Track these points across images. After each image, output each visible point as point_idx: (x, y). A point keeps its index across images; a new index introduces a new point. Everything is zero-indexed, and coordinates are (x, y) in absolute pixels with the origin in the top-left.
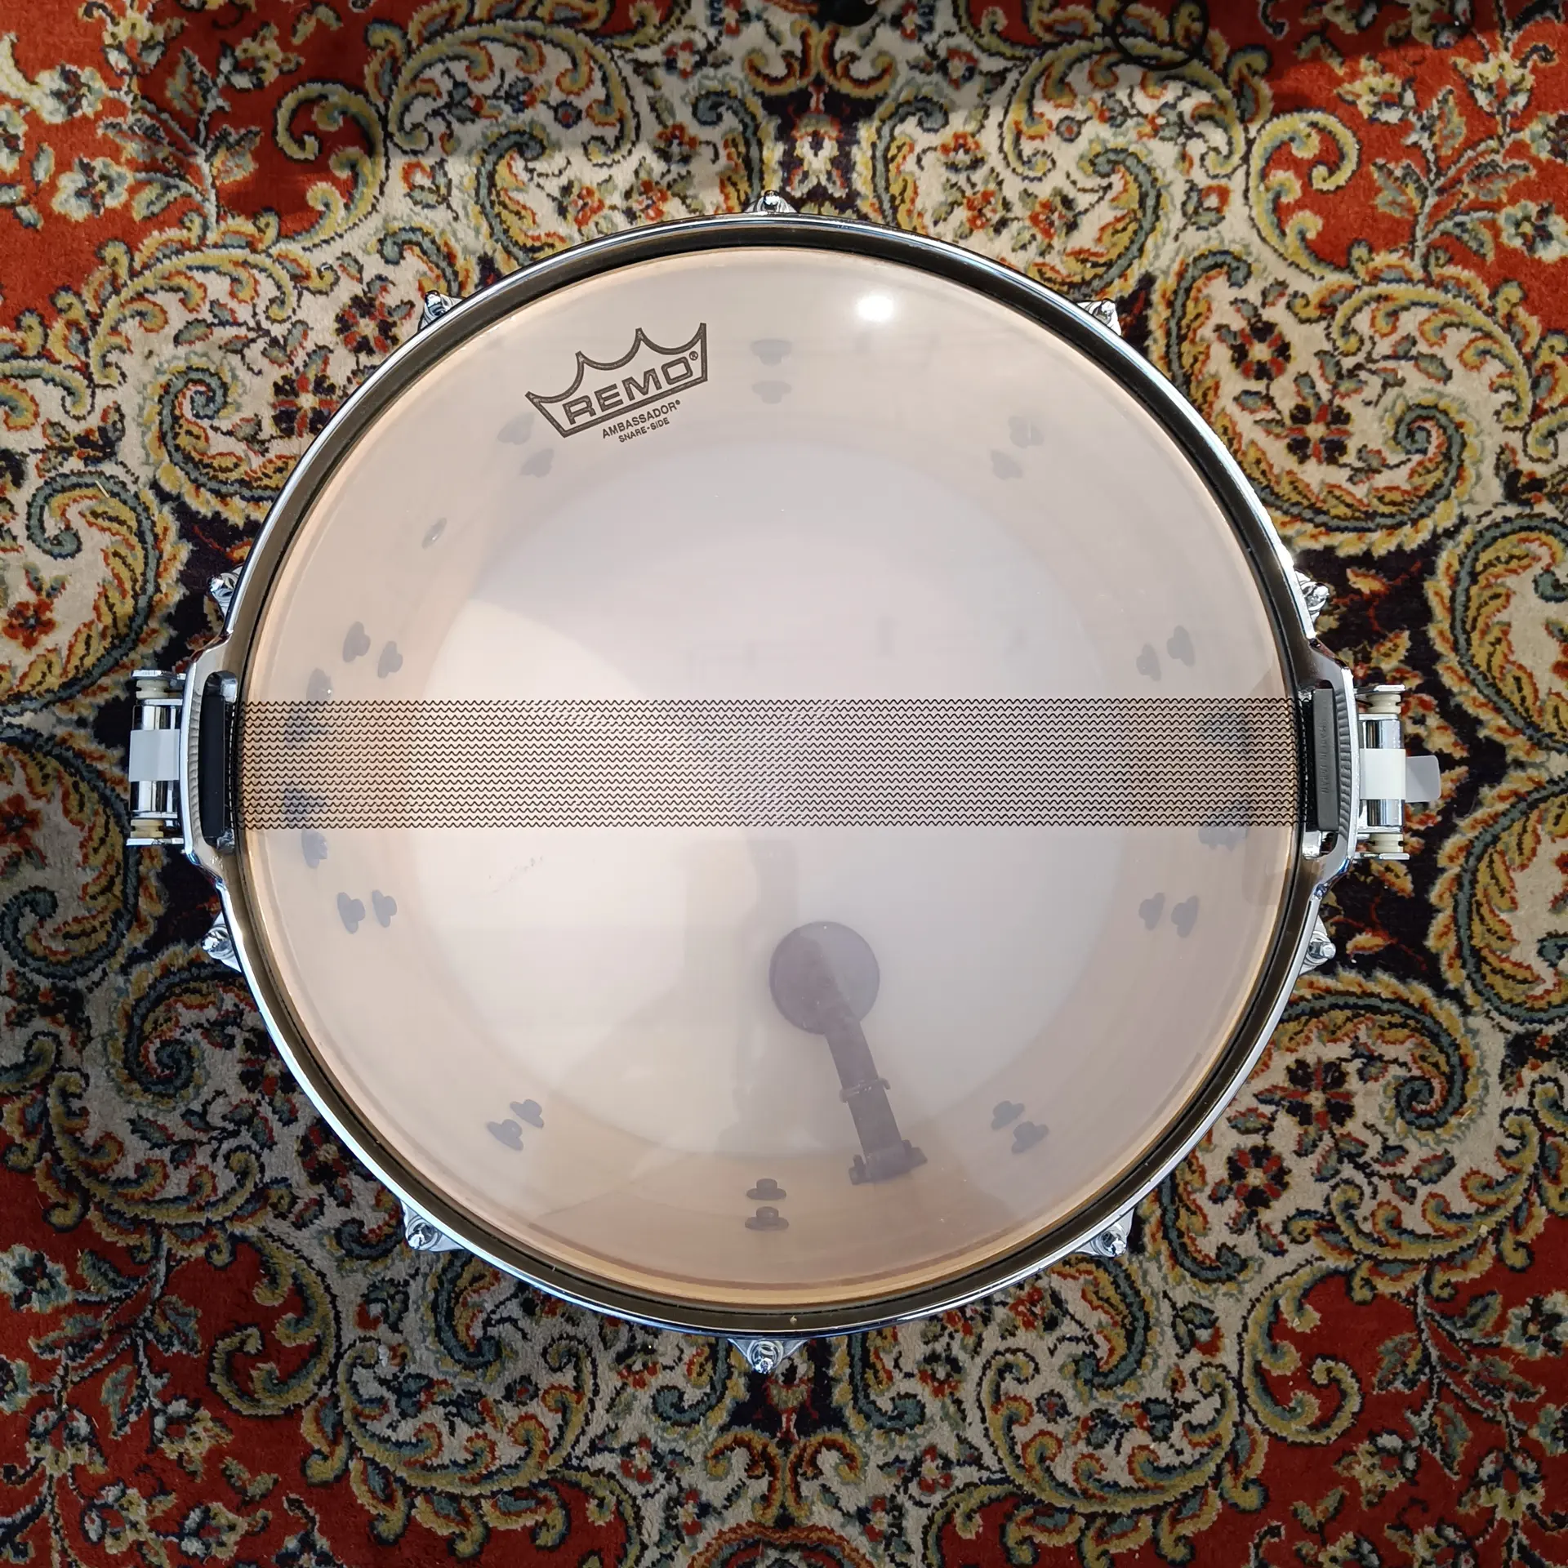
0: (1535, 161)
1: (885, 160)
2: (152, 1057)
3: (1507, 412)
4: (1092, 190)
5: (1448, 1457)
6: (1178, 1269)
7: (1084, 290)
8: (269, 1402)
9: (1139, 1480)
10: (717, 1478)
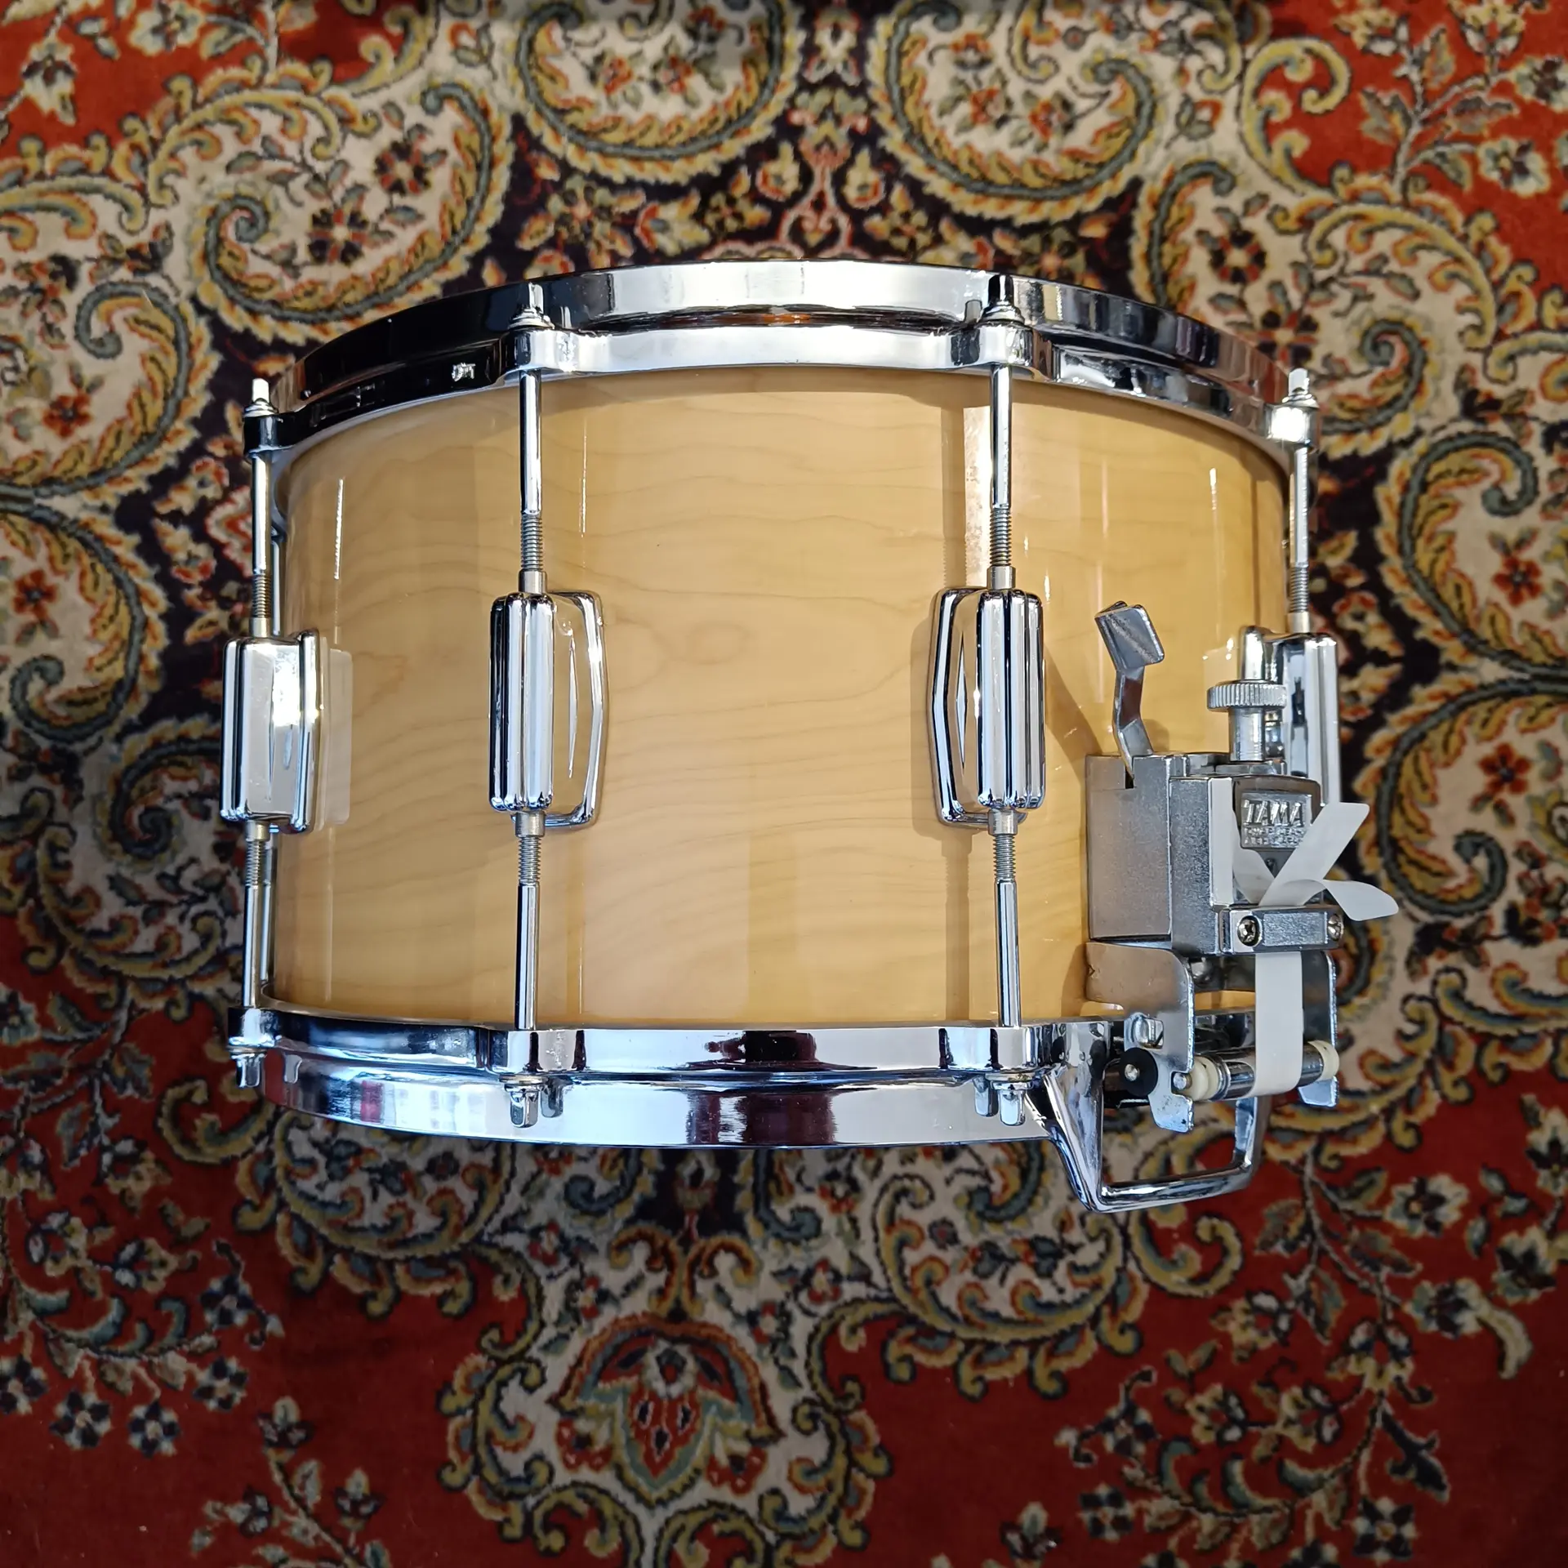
0: (1520, 101)
1: (898, 54)
2: (135, 821)
3: (1471, 334)
4: (1090, 96)
5: (1321, 1323)
8: (209, 1150)
9: (1019, 1312)
10: (618, 1268)
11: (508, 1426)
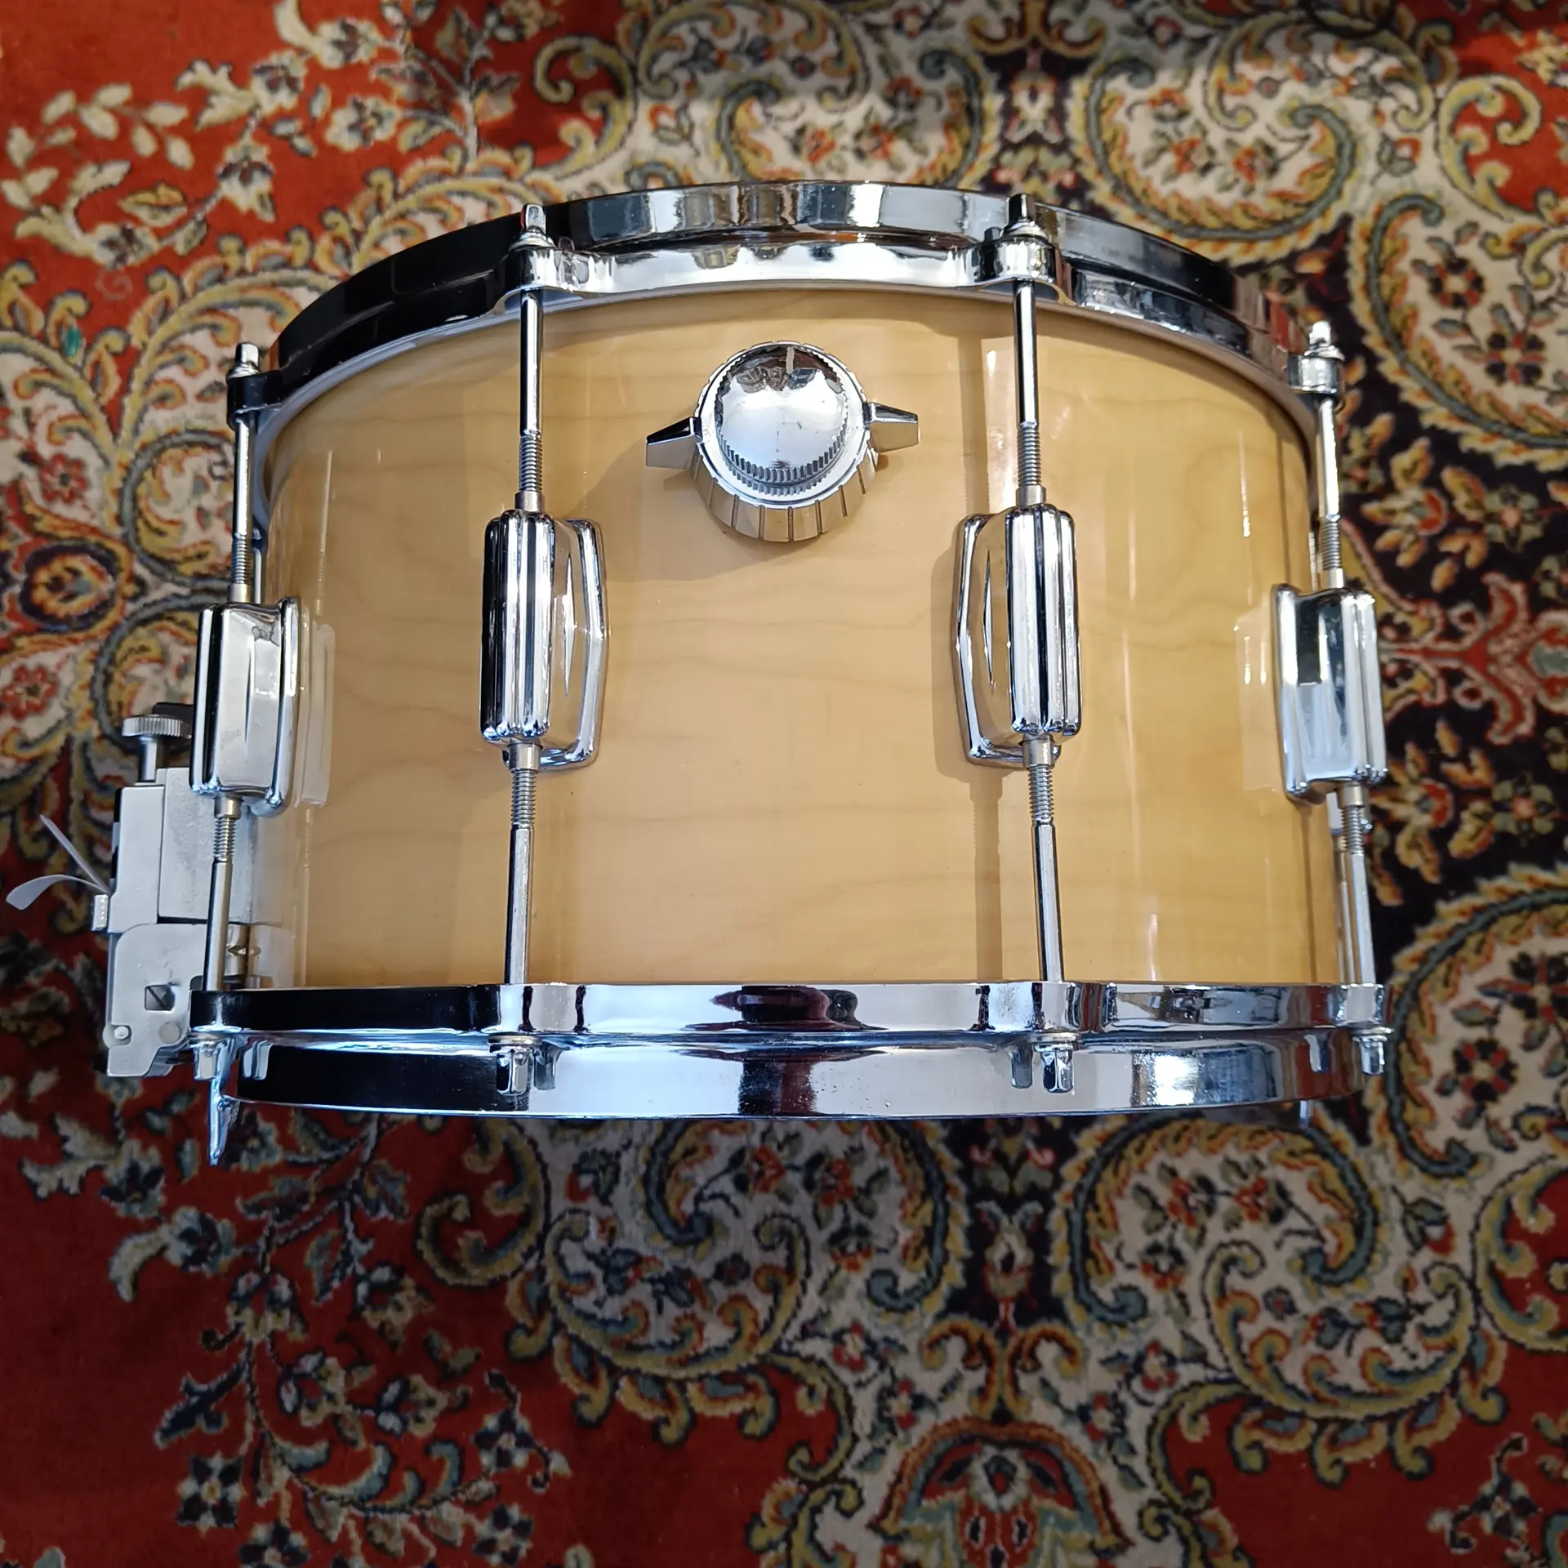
1: (1097, 111)
4: (1291, 140)
6: (1408, 1165)
7: (1286, 227)
8: (476, 1272)
9: (1372, 1384)
10: (932, 1368)
11: (827, 1558)
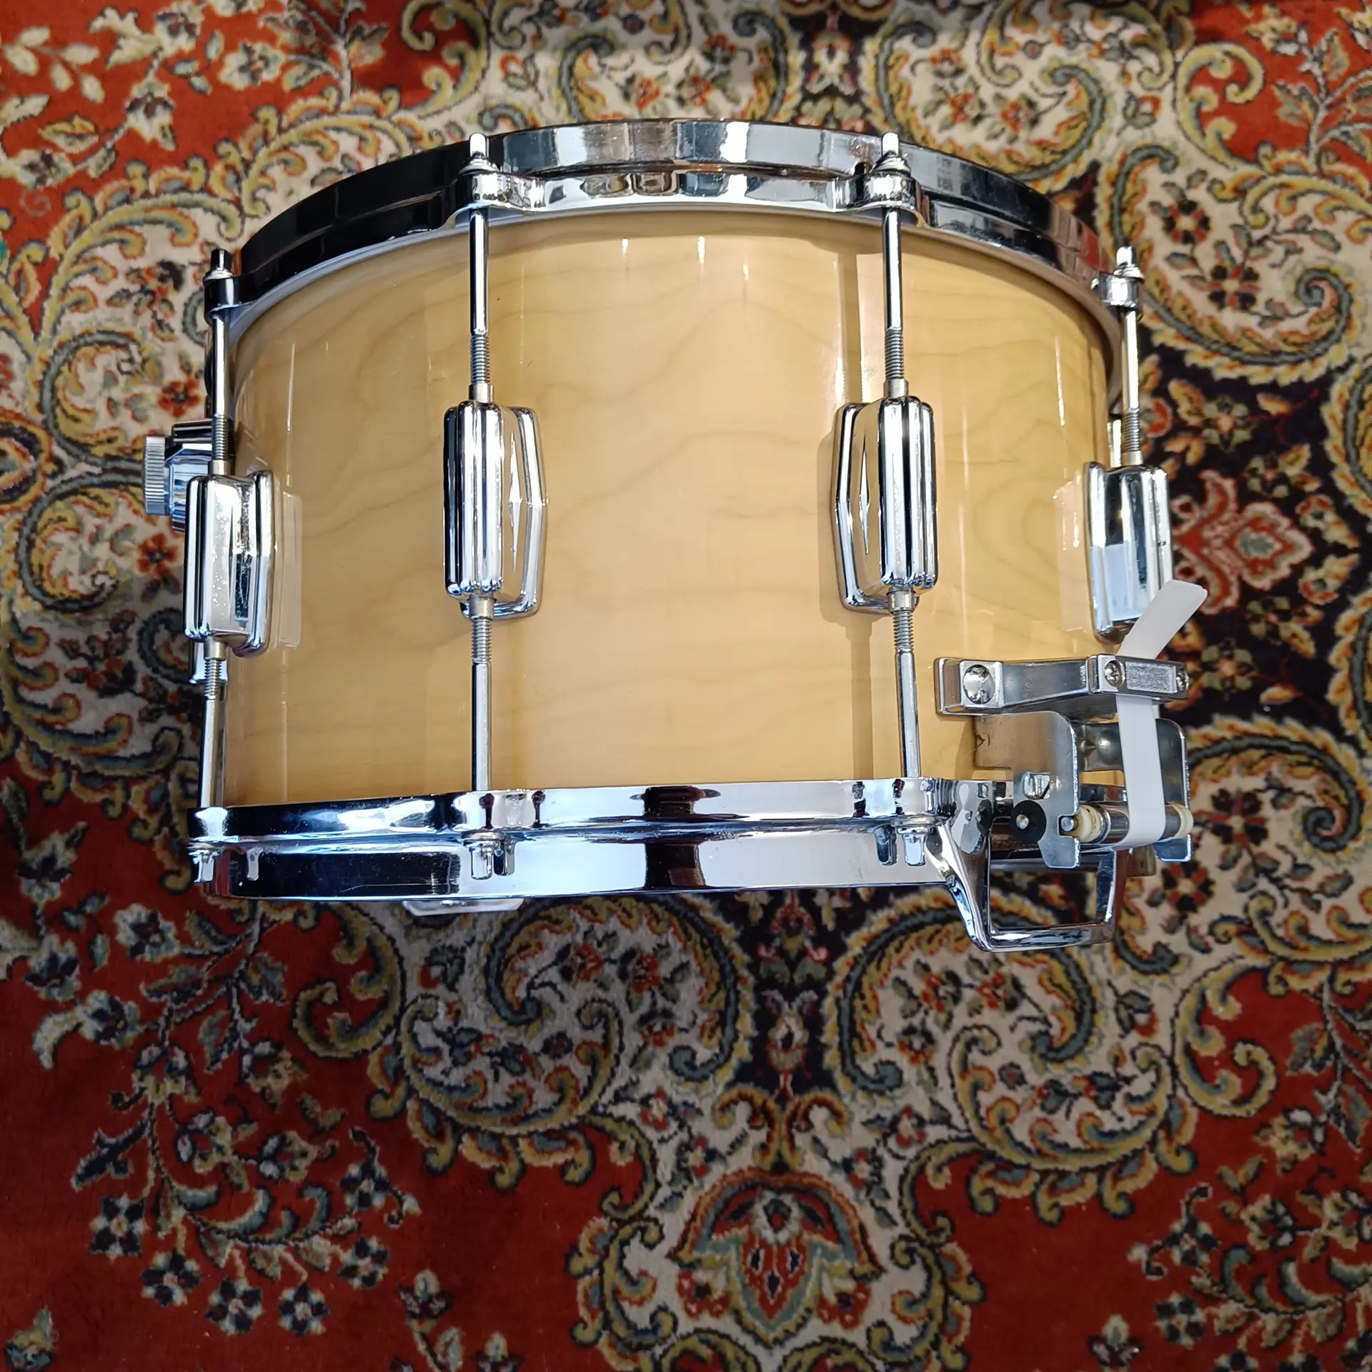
1: (885, 67)
4: (1051, 96)
5: (1352, 1134)
6: (1121, 963)
7: (1044, 171)
8: (342, 1046)
9: (1085, 1142)
10: (723, 1128)
11: (633, 1282)
